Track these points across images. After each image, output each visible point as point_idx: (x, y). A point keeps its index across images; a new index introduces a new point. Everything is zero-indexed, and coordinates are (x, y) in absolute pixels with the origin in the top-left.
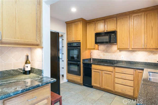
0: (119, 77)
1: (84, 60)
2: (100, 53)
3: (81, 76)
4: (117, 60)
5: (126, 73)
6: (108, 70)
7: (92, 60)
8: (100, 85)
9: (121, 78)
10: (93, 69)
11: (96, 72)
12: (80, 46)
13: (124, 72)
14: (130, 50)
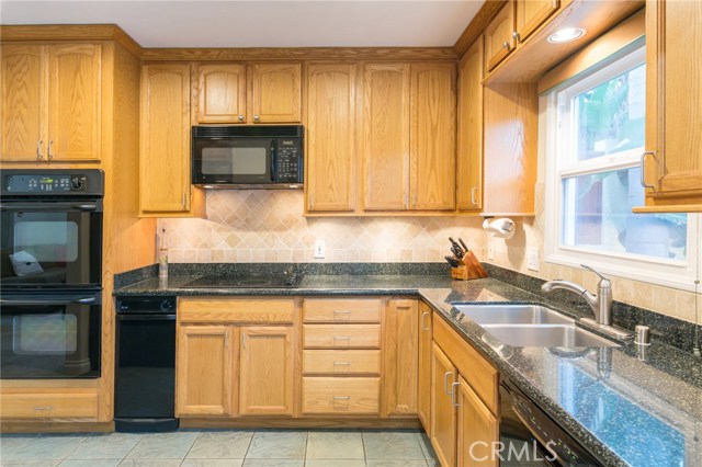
0: (322, 340)
1: (120, 279)
2: (213, 232)
3: (101, 380)
4: (295, 265)
5: (351, 319)
6: (271, 319)
7: (164, 275)
8: (223, 404)
9: (331, 345)
10: (184, 324)
11: (204, 339)
12: (101, 197)
13: (345, 318)
14: (357, 217)
